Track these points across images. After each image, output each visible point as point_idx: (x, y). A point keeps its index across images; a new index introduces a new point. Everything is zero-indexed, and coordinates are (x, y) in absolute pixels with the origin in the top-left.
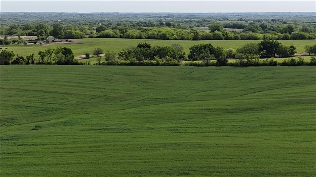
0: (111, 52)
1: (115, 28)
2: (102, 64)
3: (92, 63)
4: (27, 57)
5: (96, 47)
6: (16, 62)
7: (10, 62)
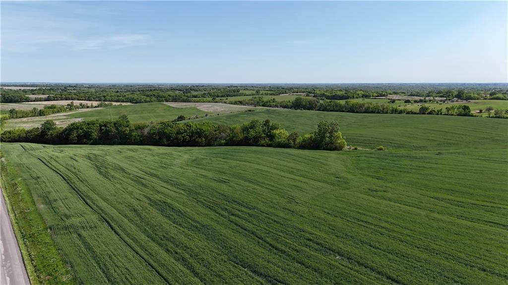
0: (499, 109)
1: (505, 93)
2: (492, 117)
3: (484, 116)
4: (438, 111)
5: (489, 106)
6: (430, 113)
7: (426, 113)
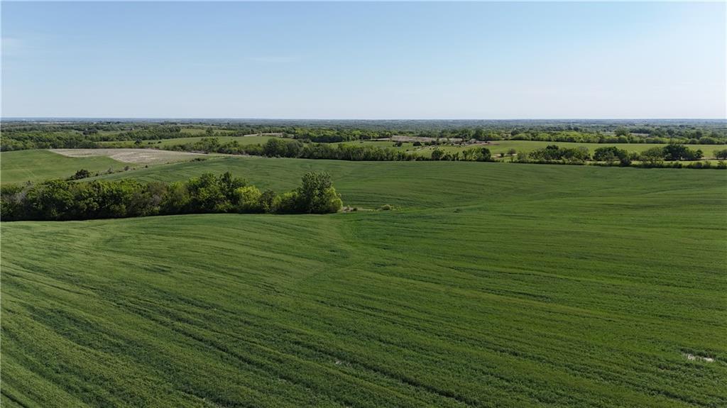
0: (522, 152)
1: (528, 132)
2: (515, 162)
3: (506, 161)
4: (453, 155)
5: (511, 148)
6: (444, 159)
7: (440, 158)
